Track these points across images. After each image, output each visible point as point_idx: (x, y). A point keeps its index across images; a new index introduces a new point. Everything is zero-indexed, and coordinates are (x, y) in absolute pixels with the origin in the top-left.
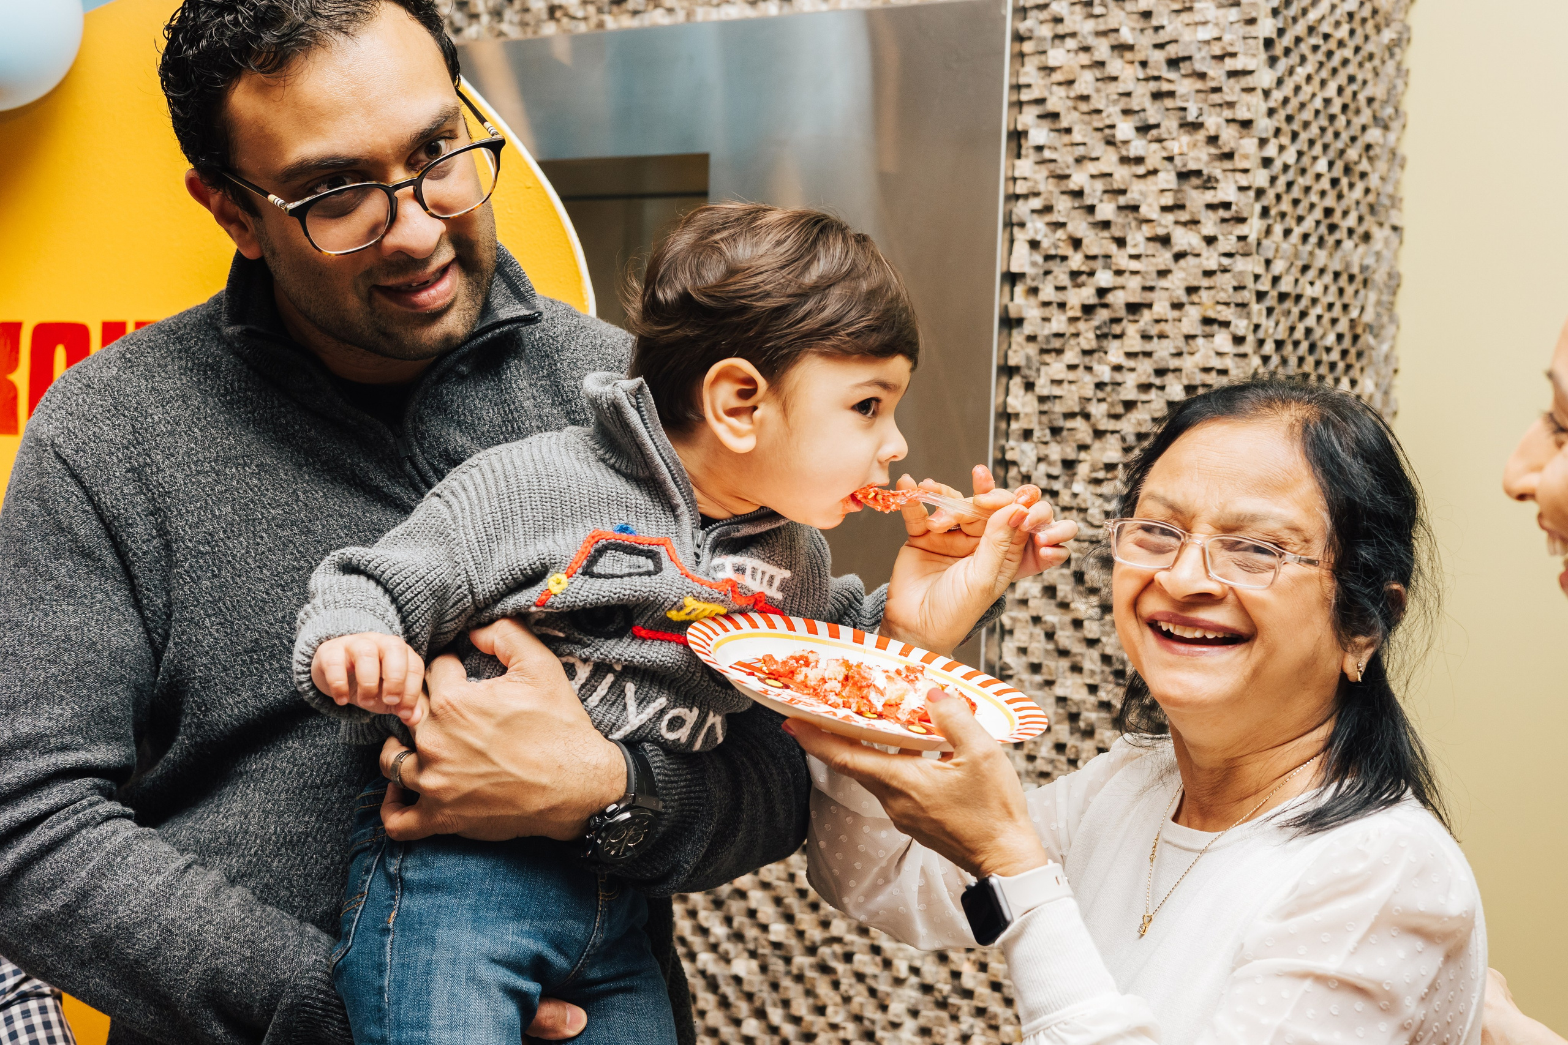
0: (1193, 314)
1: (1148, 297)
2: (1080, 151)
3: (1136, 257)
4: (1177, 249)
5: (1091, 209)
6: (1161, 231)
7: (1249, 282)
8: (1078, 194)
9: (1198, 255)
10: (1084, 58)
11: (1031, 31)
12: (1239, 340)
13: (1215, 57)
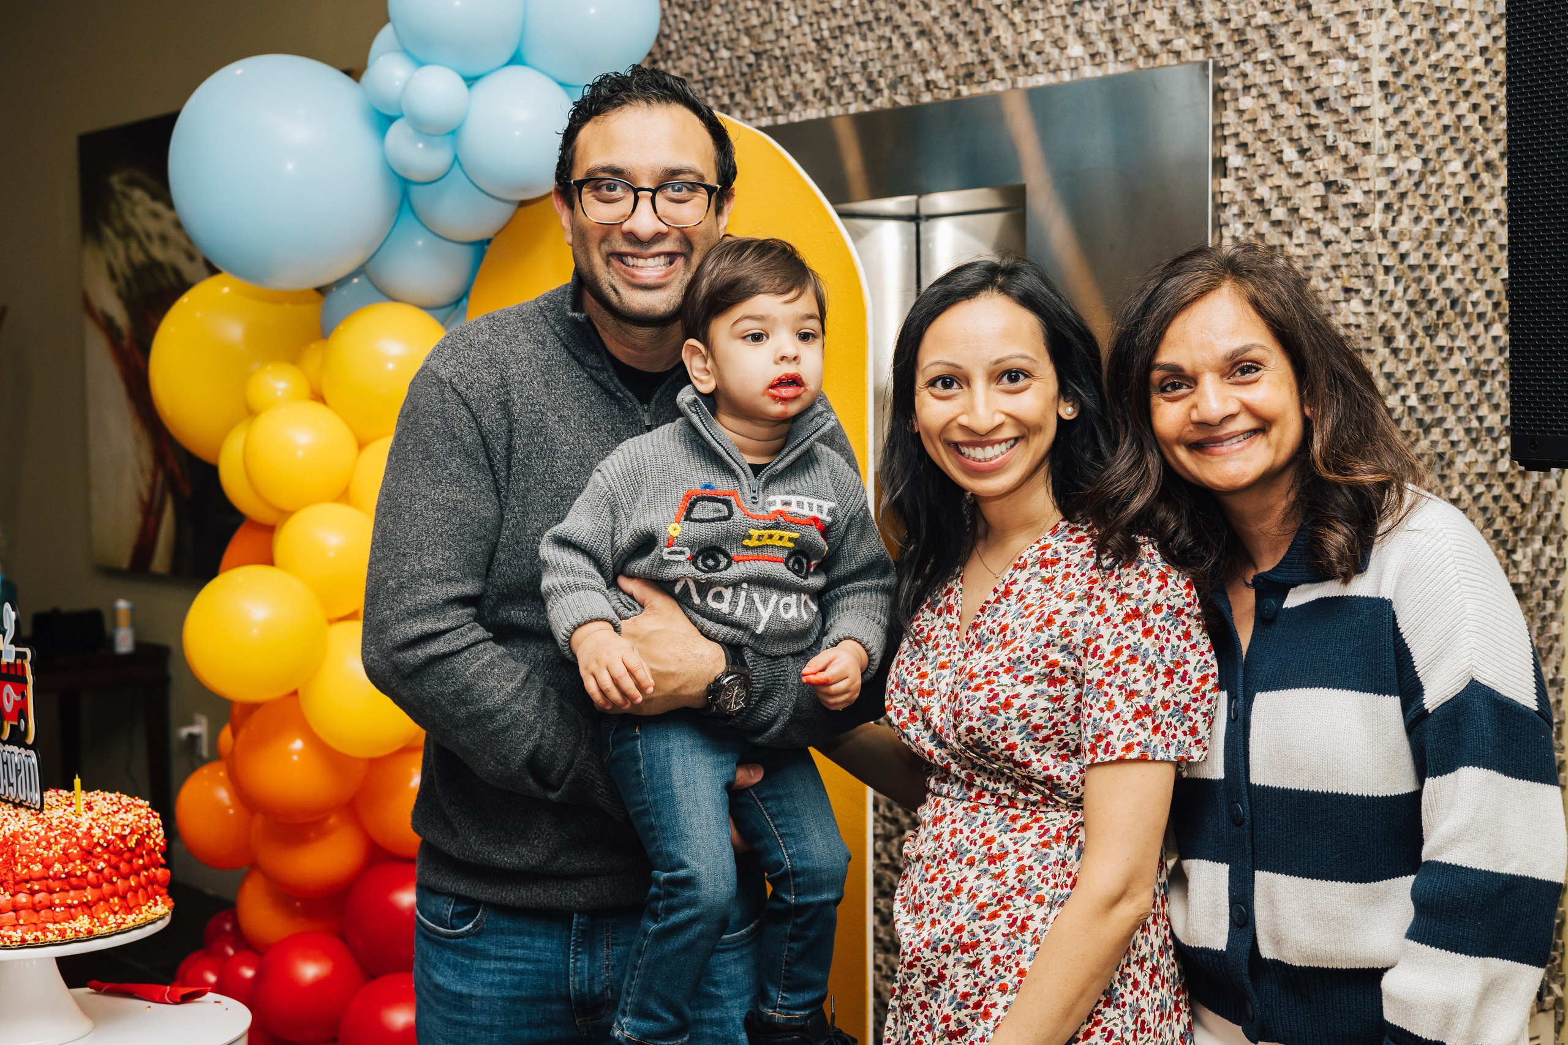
0: (1337, 285)
2: (1262, 170)
3: (1301, 245)
4: (1325, 238)
5: (1268, 212)
6: (1314, 226)
7: (1374, 260)
8: (1260, 202)
9: (1339, 242)
10: (1262, 102)
11: (1228, 84)
12: (1368, 303)
13: (1344, 98)
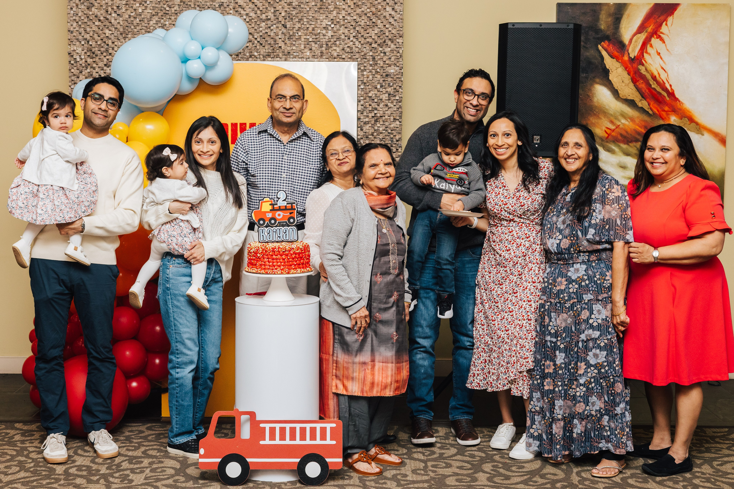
0: (392, 118)
1: (384, 115)
3: (381, 108)
4: (389, 107)
6: (386, 104)
